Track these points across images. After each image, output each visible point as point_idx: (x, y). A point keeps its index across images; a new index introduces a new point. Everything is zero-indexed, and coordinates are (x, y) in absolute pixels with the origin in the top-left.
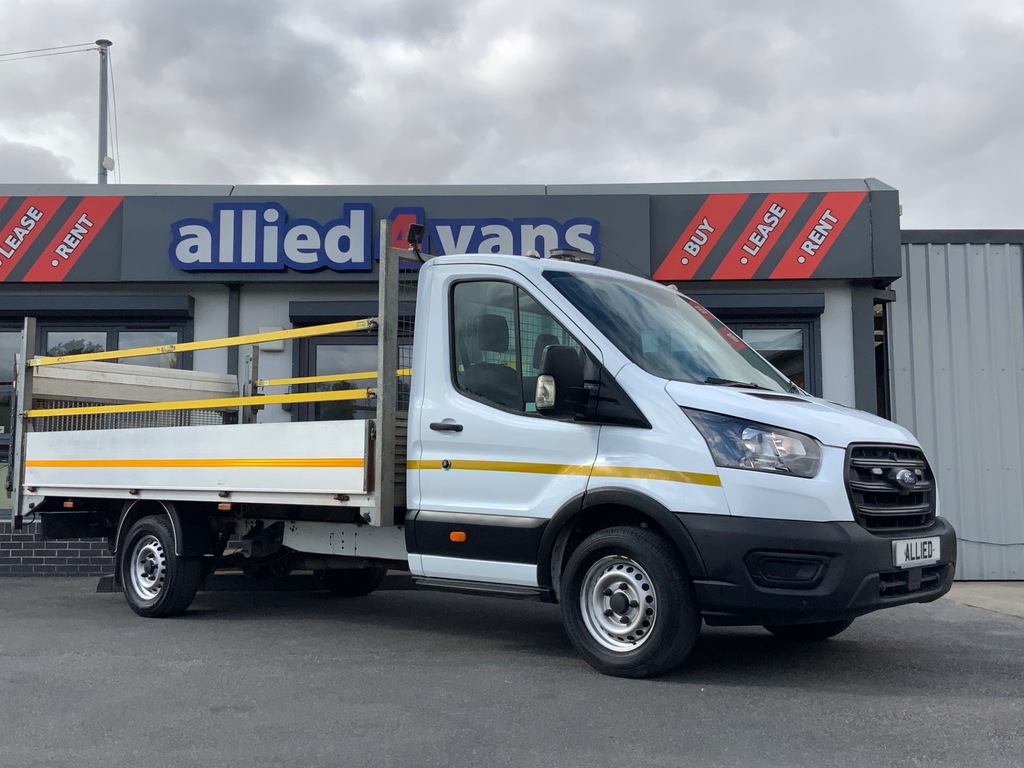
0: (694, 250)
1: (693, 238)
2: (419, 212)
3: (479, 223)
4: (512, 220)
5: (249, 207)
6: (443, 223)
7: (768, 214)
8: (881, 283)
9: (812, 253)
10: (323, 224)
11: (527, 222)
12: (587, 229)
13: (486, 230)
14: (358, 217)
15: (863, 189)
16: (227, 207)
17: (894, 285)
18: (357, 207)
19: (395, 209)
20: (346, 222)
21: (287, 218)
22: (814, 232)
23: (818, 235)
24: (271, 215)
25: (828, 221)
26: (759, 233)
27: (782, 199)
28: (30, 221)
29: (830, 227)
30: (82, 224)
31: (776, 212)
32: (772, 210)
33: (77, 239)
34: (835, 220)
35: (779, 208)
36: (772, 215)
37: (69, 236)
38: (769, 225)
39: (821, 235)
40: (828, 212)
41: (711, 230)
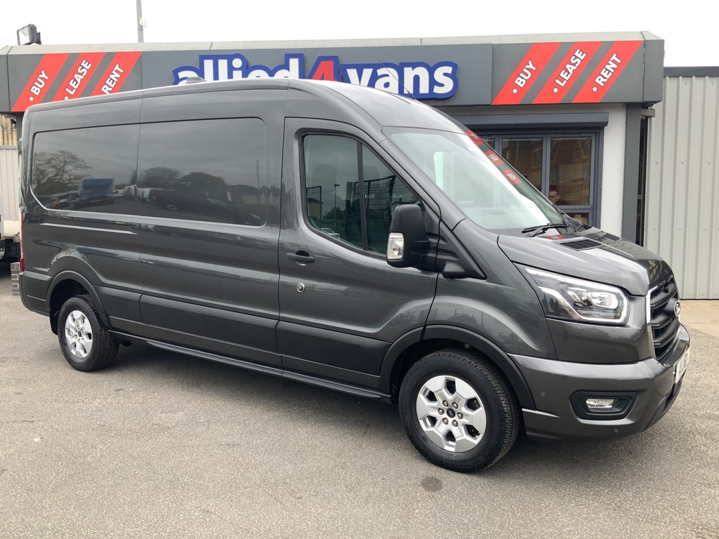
0: (522, 83)
1: (521, 75)
2: (335, 59)
3: (376, 67)
4: (398, 65)
5: (223, 57)
6: (352, 67)
7: (574, 57)
8: (646, 105)
9: (602, 85)
10: (271, 68)
11: (408, 65)
12: (449, 70)
13: (380, 72)
14: (294, 63)
15: (640, 38)
16: (208, 57)
17: (654, 106)
18: (294, 56)
20: (286, 67)
21: (247, 66)
22: (604, 70)
23: (607, 72)
24: (237, 63)
25: (614, 62)
26: (567, 71)
27: (583, 46)
28: (84, 70)
29: (616, 66)
30: (117, 71)
31: (579, 56)
32: (576, 54)
33: (114, 81)
34: (619, 61)
35: (581, 53)
36: (576, 57)
37: (109, 79)
38: (574, 65)
39: (609, 71)
40: (615, 55)
41: (534, 68)
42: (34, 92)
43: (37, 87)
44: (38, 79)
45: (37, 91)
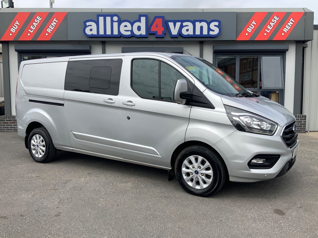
0: (250, 30)
1: (250, 27)
2: (163, 17)
3: (182, 22)
4: (193, 20)
5: (108, 16)
6: (171, 21)
7: (273, 19)
8: (304, 42)
9: (286, 32)
10: (132, 22)
11: (198, 21)
12: (217, 24)
13: (184, 24)
14: (143, 19)
15: (303, 11)
16: (101, 16)
17: (307, 43)
18: (143, 16)
19: (155, 16)
20: (139, 21)
21: (120, 20)
22: (287, 25)
23: (288, 26)
24: (115, 18)
25: (291, 21)
26: (270, 25)
27: (278, 14)
28: (38, 21)
29: (292, 24)
30: (55, 22)
31: (276, 18)
32: (275, 18)
33: (53, 26)
34: (294, 21)
35: (277, 17)
36: (275, 19)
37: (51, 25)
38: (274, 23)
39: (289, 26)
40: (292, 18)
41: (255, 24)
42: (12, 31)
43: (14, 28)
44: (15, 25)
45: (14, 31)
